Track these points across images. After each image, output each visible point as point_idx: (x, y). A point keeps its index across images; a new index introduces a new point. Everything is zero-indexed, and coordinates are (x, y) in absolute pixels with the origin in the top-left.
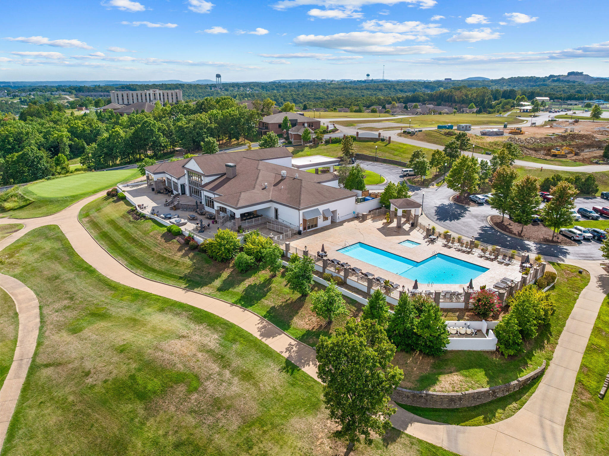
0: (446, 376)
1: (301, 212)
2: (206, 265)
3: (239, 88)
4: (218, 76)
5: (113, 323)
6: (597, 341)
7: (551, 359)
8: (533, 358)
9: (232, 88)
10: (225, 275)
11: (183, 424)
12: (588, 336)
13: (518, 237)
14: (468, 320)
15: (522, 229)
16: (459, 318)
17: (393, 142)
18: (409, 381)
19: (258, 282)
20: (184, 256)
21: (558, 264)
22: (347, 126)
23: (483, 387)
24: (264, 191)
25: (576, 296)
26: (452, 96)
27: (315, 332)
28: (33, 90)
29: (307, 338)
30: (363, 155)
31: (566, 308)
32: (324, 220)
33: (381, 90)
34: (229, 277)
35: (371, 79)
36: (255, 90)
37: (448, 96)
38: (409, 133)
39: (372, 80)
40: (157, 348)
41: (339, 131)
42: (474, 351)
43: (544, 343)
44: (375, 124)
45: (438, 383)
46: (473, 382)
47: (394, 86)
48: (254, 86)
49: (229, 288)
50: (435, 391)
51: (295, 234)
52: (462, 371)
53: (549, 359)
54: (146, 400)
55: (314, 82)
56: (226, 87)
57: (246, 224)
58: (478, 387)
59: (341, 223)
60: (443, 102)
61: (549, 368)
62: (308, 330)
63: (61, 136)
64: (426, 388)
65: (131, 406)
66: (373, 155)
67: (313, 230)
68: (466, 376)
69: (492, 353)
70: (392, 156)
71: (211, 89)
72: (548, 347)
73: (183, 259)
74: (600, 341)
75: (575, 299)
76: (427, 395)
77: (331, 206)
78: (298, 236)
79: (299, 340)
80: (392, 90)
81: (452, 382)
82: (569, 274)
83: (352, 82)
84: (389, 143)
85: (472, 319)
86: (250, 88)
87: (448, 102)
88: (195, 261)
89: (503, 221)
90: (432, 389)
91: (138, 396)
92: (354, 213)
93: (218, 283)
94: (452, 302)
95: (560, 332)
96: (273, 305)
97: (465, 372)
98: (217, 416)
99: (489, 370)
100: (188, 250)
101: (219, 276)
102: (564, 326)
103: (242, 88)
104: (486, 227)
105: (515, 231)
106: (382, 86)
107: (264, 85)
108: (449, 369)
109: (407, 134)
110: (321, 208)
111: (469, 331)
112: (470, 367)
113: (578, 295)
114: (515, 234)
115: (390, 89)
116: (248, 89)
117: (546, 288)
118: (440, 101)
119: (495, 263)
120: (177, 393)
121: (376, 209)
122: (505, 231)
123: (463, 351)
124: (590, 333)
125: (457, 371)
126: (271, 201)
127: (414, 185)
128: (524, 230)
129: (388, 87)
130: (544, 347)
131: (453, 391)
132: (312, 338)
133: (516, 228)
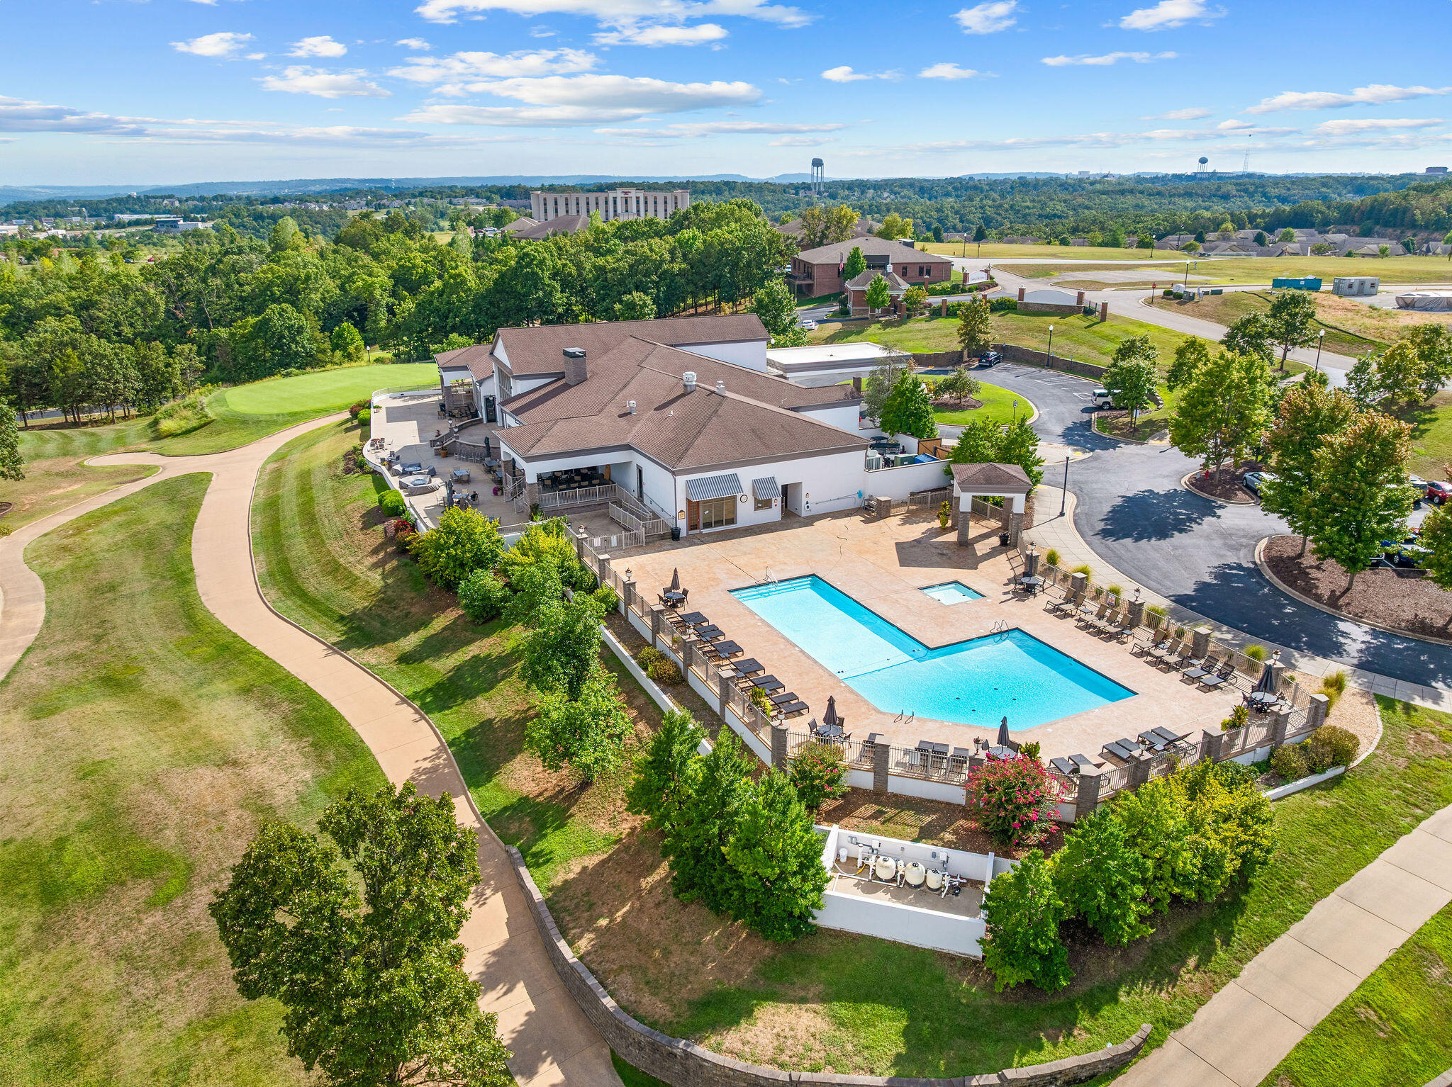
0: (783, 1007)
1: (681, 480)
2: (409, 595)
3: (863, 192)
4: (817, 163)
5: (126, 707)
6: (1392, 993)
7: (1181, 1026)
8: (1105, 1011)
9: (847, 192)
10: (439, 623)
11: (87, 985)
12: (1365, 969)
13: (1325, 609)
14: (948, 845)
15: (1351, 583)
16: (925, 834)
17: (1116, 317)
18: (666, 1000)
19: (495, 652)
20: (375, 566)
21: (1408, 708)
22: (1030, 277)
23: (872, 1072)
24: (623, 422)
25: (1404, 822)
26: (1406, 210)
27: (538, 804)
28: (421, 194)
29: (509, 818)
30: (1017, 349)
31: (1341, 858)
32: (757, 508)
33: (1226, 197)
34: (445, 629)
35: (1210, 170)
36: (902, 197)
37: (1396, 210)
38: (1178, 296)
39: (1214, 173)
40: (156, 780)
41: (998, 288)
42: (909, 947)
43: (1184, 963)
44: (1112, 273)
45: (743, 1024)
46: (849, 1047)
47: (1263, 186)
48: (902, 186)
49: (427, 658)
50: (717, 1049)
51: (662, 537)
52: (836, 1006)
53: (1172, 1023)
54: (54, 905)
55: (1057, 179)
56: (834, 190)
57: (554, 499)
58: (857, 1068)
59: (810, 521)
60: (1377, 228)
61: (1155, 1055)
62: (526, 798)
63: (370, 285)
64: (696, 1031)
65: (15, 914)
66: (1043, 349)
67: (719, 532)
68: (842, 1024)
69: (968, 964)
70: (1094, 353)
71: (797, 194)
72: (1190, 979)
73: (369, 573)
74: (1402, 996)
75: (1397, 834)
76: (688, 1055)
77: (783, 472)
78: (669, 542)
79: (487, 821)
80: (1258, 197)
81: (787, 1032)
82: (1427, 744)
83: (1155, 179)
84: (1103, 319)
85: (966, 842)
86: (892, 192)
87: (1394, 226)
88: (389, 581)
89: (1300, 555)
90: (713, 1039)
91: (43, 892)
92: (860, 494)
93: (411, 641)
94: (927, 779)
95: (1267, 937)
96: (492, 716)
97: (843, 1010)
98: (164, 983)
99: (926, 1018)
100: (393, 552)
101: (425, 624)
102: (1296, 919)
103: (872, 191)
104: (1239, 567)
105: (1324, 590)
106: (1230, 187)
107: (926, 184)
108: (804, 988)
109: (1175, 298)
110: (747, 475)
111: (934, 881)
112: (869, 998)
113: (1419, 820)
114: (1318, 598)
115: (1251, 195)
116: (886, 195)
117: (1302, 783)
118: (1369, 223)
119: (1175, 676)
120: (124, 902)
121: (932, 491)
122: (1292, 584)
123: (873, 940)
124: (1381, 960)
125: (823, 999)
126: (627, 447)
127: (1106, 435)
128: (1358, 586)
129: (1246, 191)
130: (1174, 978)
131: (772, 1061)
132: (521, 819)
133: (1330, 577)
